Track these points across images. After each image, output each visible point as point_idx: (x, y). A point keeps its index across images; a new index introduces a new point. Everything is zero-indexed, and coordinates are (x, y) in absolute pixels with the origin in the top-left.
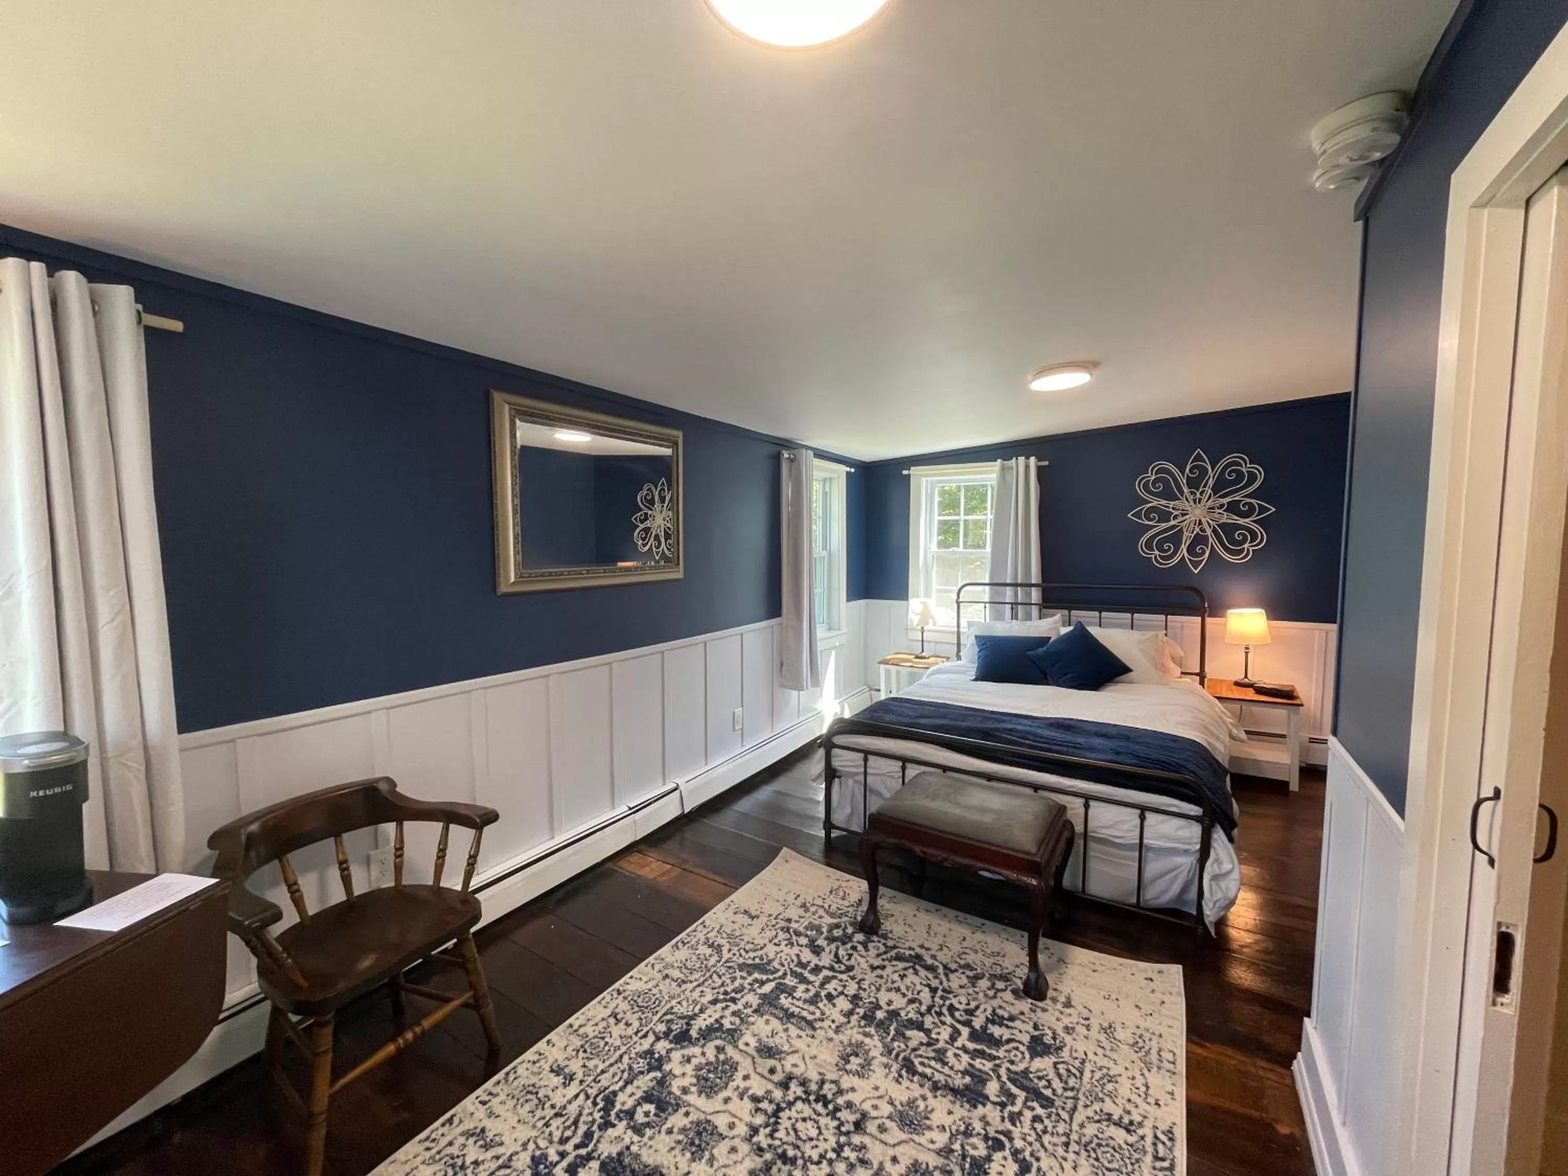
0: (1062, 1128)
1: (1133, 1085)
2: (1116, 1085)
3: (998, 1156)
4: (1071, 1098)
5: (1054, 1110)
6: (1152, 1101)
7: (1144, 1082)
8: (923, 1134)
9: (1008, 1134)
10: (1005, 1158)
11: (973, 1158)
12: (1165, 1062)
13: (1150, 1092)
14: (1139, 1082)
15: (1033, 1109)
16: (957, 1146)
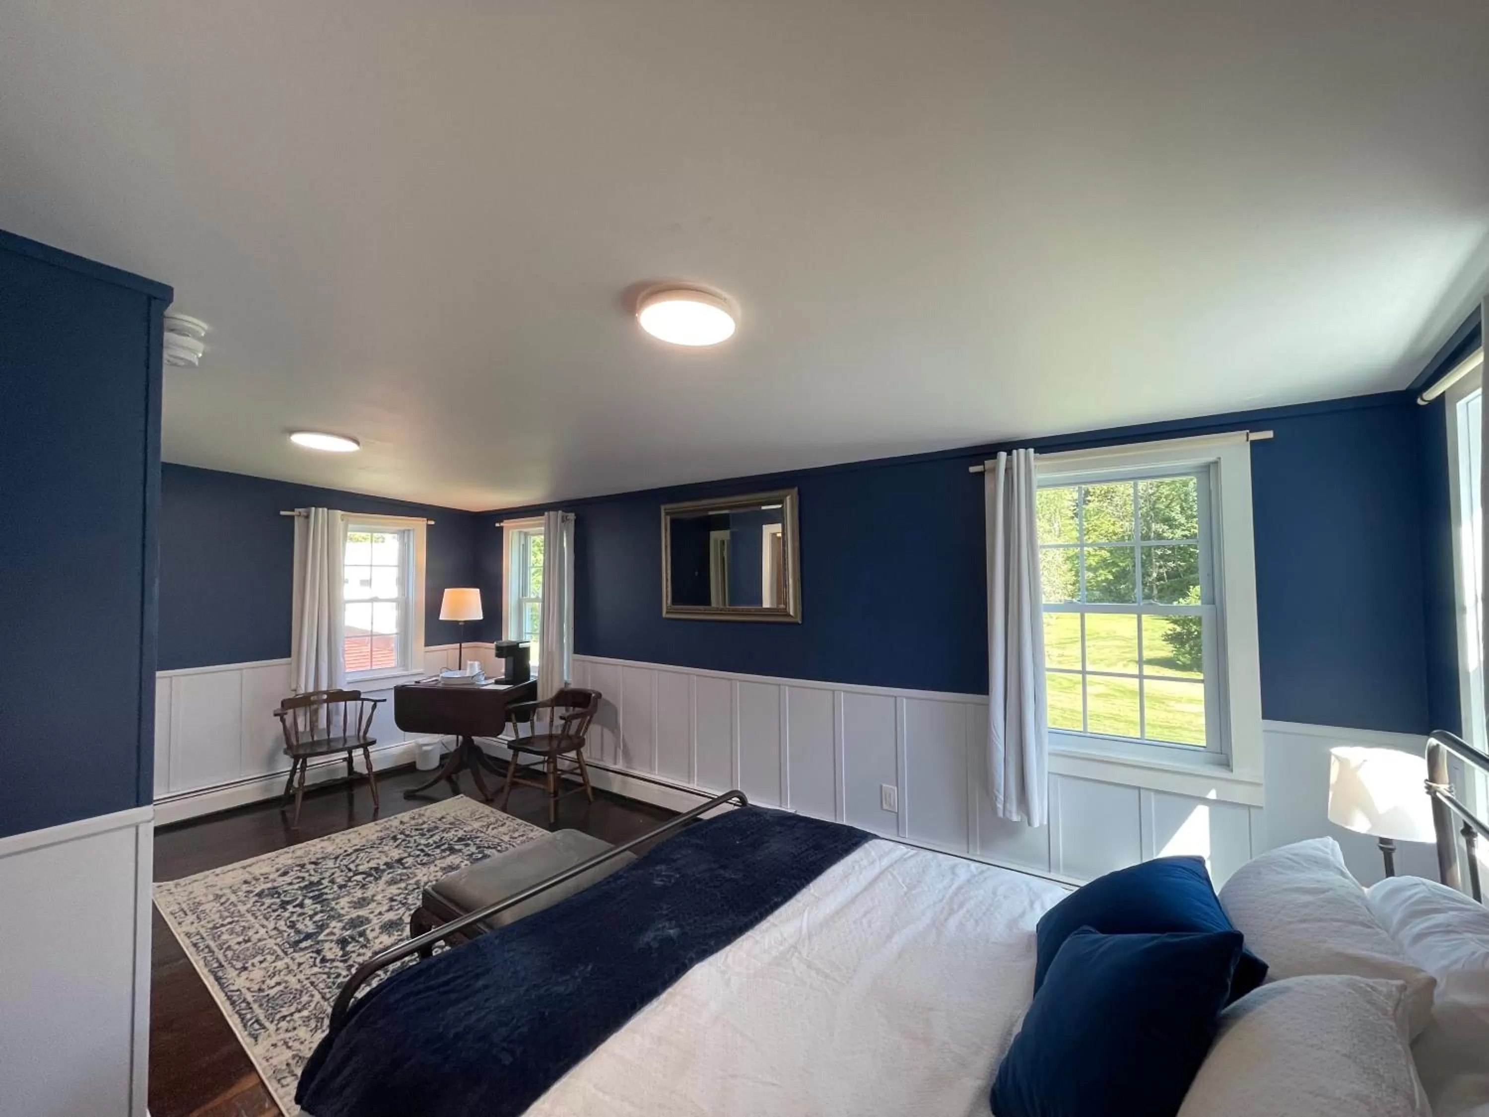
0: (322, 985)
1: (299, 1039)
2: (309, 1029)
3: (340, 953)
4: (330, 998)
5: (334, 987)
6: (280, 1044)
7: (293, 1048)
8: (380, 929)
9: (345, 961)
10: (337, 955)
11: (350, 943)
12: (286, 1075)
13: (284, 1047)
14: (296, 1045)
15: (344, 977)
16: (361, 939)
